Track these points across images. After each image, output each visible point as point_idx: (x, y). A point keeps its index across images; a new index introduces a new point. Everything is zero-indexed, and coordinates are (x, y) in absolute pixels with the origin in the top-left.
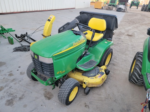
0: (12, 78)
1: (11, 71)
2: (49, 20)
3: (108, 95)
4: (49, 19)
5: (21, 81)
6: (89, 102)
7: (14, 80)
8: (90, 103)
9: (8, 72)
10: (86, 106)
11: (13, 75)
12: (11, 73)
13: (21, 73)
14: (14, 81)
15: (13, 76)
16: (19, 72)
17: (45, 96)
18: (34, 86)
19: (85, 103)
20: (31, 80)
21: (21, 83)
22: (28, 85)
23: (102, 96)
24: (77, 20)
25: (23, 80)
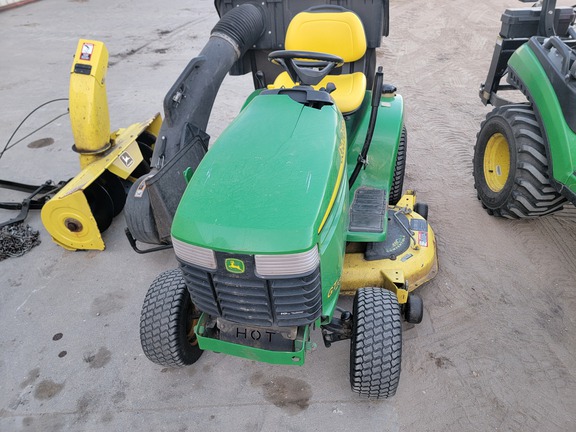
0: (65, 401)
1: (35, 374)
2: (84, 69)
3: (471, 292)
4: (77, 60)
5: (120, 395)
6: (438, 343)
7: (84, 406)
8: (441, 345)
9: (24, 384)
10: (439, 363)
11: (61, 387)
12: (39, 381)
13: (89, 360)
14: (88, 409)
15: (64, 393)
16: (75, 360)
17: (282, 404)
18: (199, 386)
19: (431, 356)
20: (165, 371)
21: (128, 402)
22: (170, 396)
23: (460, 304)
24: (229, 39)
25: (126, 385)
